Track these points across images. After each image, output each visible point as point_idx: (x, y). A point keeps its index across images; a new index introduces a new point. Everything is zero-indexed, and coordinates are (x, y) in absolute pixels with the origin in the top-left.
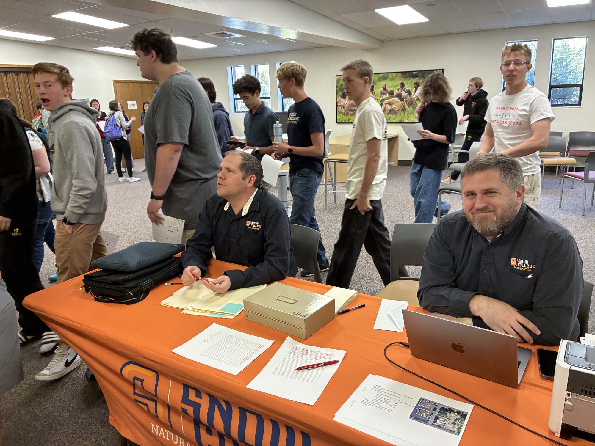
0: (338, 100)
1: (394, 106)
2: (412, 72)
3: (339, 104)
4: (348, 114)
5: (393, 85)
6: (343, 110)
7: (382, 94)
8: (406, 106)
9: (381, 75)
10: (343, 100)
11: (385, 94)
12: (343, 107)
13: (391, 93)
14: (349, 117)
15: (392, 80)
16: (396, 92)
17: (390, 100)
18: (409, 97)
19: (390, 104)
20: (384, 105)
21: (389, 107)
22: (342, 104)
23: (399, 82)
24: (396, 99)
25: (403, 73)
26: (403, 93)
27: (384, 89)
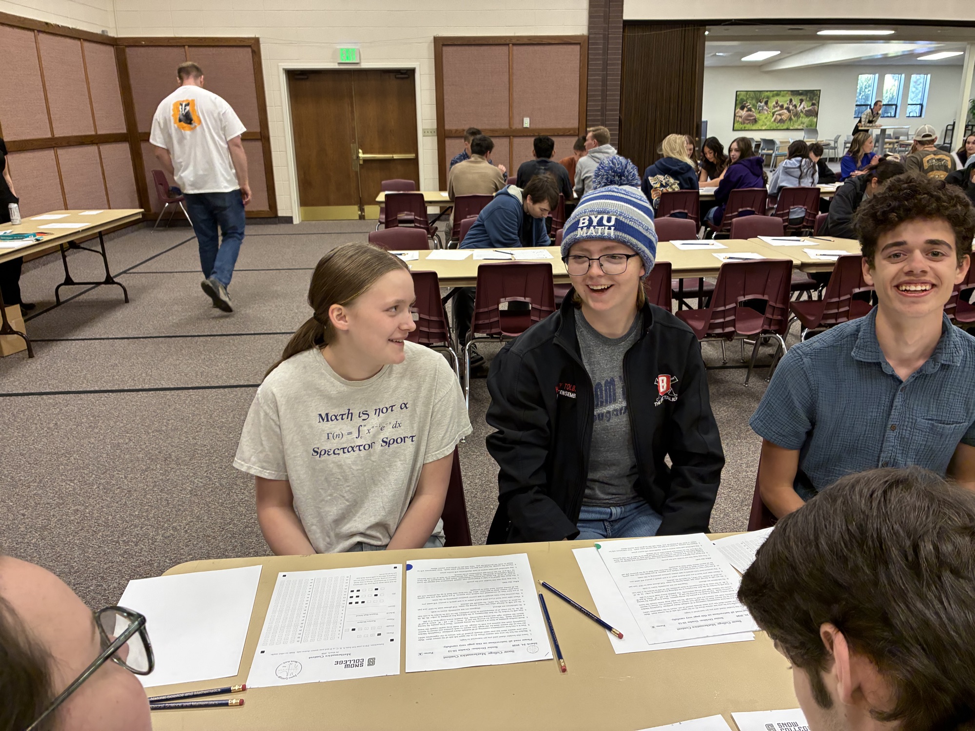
0: (736, 111)
1: (783, 117)
2: (798, 91)
3: (737, 115)
4: (744, 123)
5: (783, 101)
6: (740, 120)
7: (774, 107)
8: (792, 117)
9: (775, 92)
10: (741, 111)
11: (777, 107)
12: (741, 117)
13: (782, 107)
14: (745, 125)
15: (783, 96)
16: (785, 106)
17: (781, 112)
18: (795, 110)
19: (780, 115)
20: (775, 116)
21: (779, 118)
22: (740, 114)
23: (789, 98)
24: (785, 111)
25: (792, 91)
26: (791, 107)
27: (777, 103)
